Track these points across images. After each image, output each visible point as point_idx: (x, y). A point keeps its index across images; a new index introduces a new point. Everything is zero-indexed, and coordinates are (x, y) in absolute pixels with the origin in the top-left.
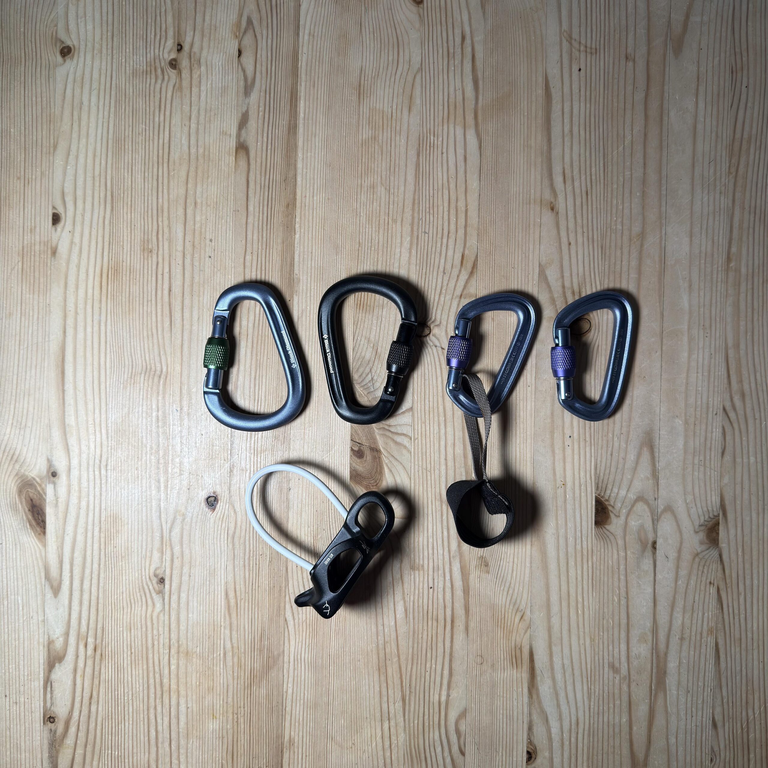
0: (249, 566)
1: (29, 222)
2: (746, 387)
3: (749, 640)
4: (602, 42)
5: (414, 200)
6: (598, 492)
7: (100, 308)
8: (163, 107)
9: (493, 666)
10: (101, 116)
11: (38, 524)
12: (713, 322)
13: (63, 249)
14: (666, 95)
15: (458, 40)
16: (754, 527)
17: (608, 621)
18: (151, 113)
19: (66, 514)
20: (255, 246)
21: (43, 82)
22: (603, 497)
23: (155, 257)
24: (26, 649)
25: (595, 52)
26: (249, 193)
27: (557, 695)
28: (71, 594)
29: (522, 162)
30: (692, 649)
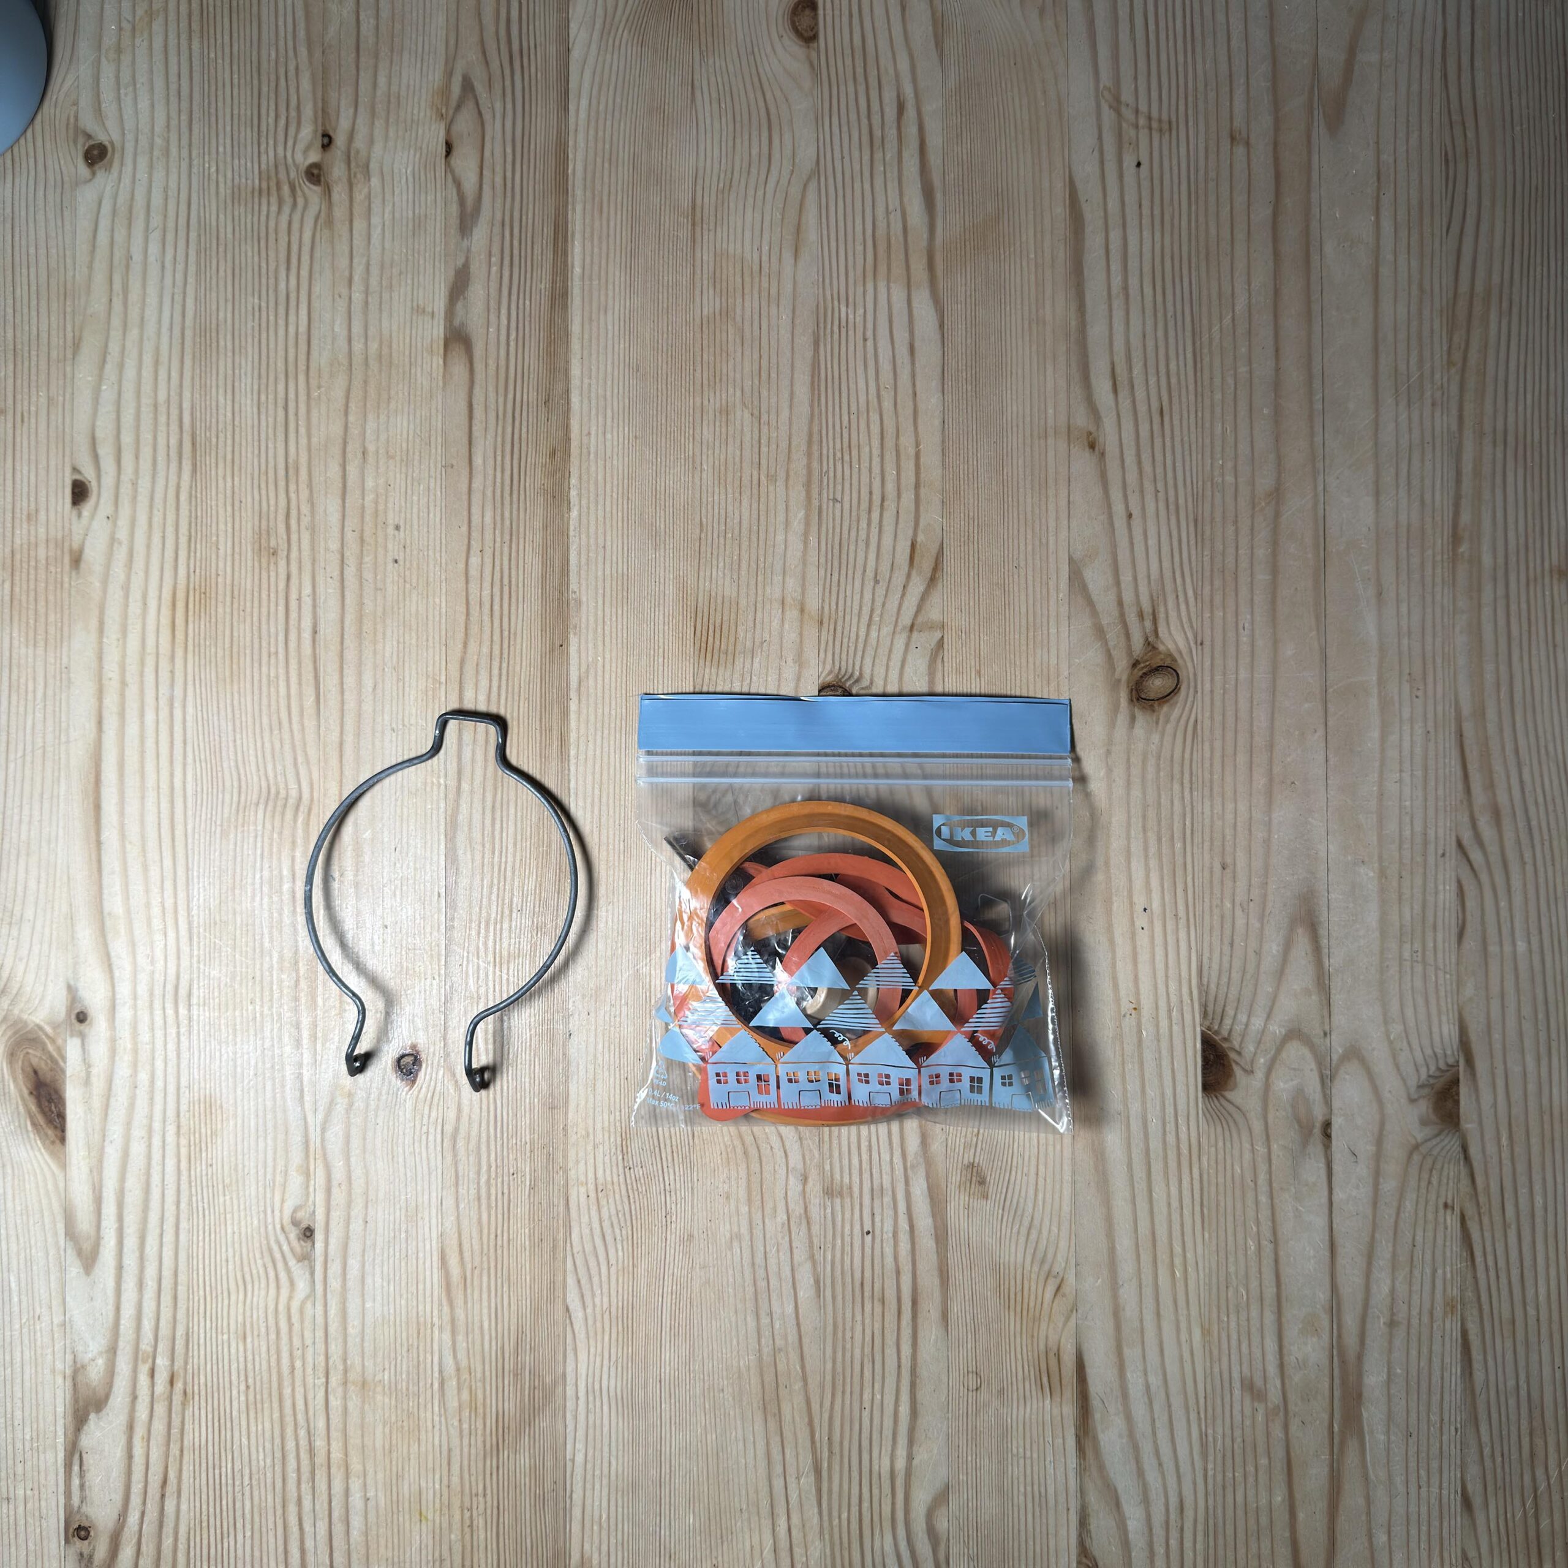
0: (489, 1198)
1: (25, 500)
2: (1503, 799)
3: (1532, 1322)
4: (1182, 108)
5: (810, 435)
6: (1207, 1023)
7: (172, 672)
8: (294, 260)
9: (1001, 1392)
10: (168, 281)
11: (50, 1121)
12: (1430, 666)
13: (94, 554)
14: (1315, 210)
15: (891, 112)
16: (1532, 1087)
17: (1237, 1291)
18: (272, 275)
19: (108, 1099)
20: (488, 536)
21: (51, 216)
22: (1217, 1033)
23: (282, 563)
24: (27, 1384)
25: (1168, 127)
26: (474, 428)
27: (1136, 1448)
28: (120, 1267)
29: (1027, 352)
30: (1414, 1345)
